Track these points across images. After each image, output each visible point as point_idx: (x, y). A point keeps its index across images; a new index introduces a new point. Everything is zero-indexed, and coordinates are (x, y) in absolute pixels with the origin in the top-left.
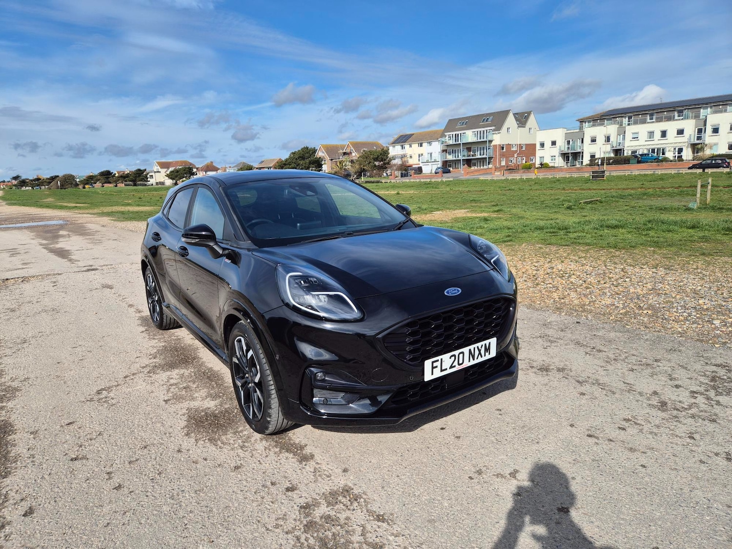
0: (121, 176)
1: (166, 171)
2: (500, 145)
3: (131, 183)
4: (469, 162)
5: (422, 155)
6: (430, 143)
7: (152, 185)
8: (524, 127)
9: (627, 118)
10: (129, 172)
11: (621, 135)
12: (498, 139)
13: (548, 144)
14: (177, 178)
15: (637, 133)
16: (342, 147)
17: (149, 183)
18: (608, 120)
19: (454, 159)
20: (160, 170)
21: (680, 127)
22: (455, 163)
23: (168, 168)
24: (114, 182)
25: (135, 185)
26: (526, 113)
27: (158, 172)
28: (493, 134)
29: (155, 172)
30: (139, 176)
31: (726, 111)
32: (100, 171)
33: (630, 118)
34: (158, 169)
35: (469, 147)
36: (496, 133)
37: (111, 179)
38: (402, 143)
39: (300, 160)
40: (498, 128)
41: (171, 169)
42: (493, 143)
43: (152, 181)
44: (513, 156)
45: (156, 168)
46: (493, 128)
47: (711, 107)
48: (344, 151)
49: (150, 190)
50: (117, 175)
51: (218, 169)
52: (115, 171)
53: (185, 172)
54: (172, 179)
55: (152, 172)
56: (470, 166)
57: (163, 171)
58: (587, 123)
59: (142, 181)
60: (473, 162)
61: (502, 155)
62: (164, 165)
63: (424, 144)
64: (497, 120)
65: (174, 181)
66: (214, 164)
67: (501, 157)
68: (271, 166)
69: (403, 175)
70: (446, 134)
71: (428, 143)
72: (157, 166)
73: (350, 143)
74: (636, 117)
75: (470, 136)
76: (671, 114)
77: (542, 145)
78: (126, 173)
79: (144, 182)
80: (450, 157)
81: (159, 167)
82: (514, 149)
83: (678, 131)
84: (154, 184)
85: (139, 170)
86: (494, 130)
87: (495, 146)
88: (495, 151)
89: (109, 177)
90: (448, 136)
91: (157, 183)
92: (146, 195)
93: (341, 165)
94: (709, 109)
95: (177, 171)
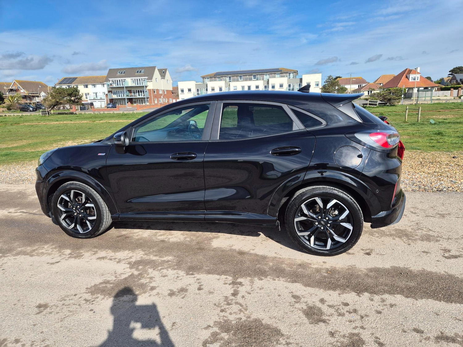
2: (153, 90)
4: (131, 100)
5: (88, 94)
6: (94, 85)
8: (164, 79)
9: (228, 78)
11: (227, 88)
12: (151, 85)
13: (186, 91)
15: (236, 87)
16: (8, 85)
18: (218, 78)
19: (119, 97)
21: (257, 84)
22: (120, 101)
26: (164, 69)
28: (147, 81)
31: (275, 77)
33: (230, 78)
35: (130, 90)
36: (149, 81)
38: (68, 84)
40: (150, 78)
42: (148, 88)
44: (161, 98)
46: (147, 77)
47: (269, 75)
48: (10, 88)
56: (132, 103)
58: (207, 79)
60: (134, 100)
61: (155, 97)
63: (89, 86)
64: (149, 72)
67: (154, 98)
69: (82, 109)
70: (110, 79)
71: (92, 85)
73: (16, 81)
74: (233, 77)
75: (129, 82)
76: (250, 77)
77: (182, 91)
80: (115, 97)
82: (161, 93)
83: (256, 86)
86: (147, 79)
87: (149, 90)
88: (150, 93)
90: (111, 81)
93: (13, 99)
94: (268, 75)
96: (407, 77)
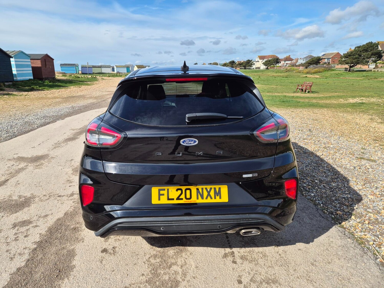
0: (239, 64)
1: (262, 61)
3: (243, 67)
7: (254, 69)
10: (243, 62)
14: (268, 65)
17: (252, 67)
20: (259, 60)
23: (264, 59)
24: (235, 67)
25: (245, 69)
27: (258, 62)
29: (256, 62)
30: (248, 64)
32: (230, 61)
34: (258, 60)
37: (234, 66)
39: (363, 52)
41: (265, 60)
43: (254, 67)
45: (257, 59)
49: (253, 72)
50: (237, 63)
51: (293, 60)
52: (236, 61)
53: (274, 61)
54: (266, 65)
55: (254, 62)
57: (260, 61)
59: (249, 66)
62: (262, 58)
65: (267, 67)
66: (291, 57)
68: (330, 57)
72: (258, 58)
78: (242, 62)
79: (250, 67)
81: (259, 59)
84: (255, 68)
85: (249, 60)
89: (233, 64)
91: (256, 68)
92: (250, 75)
95: (270, 61)
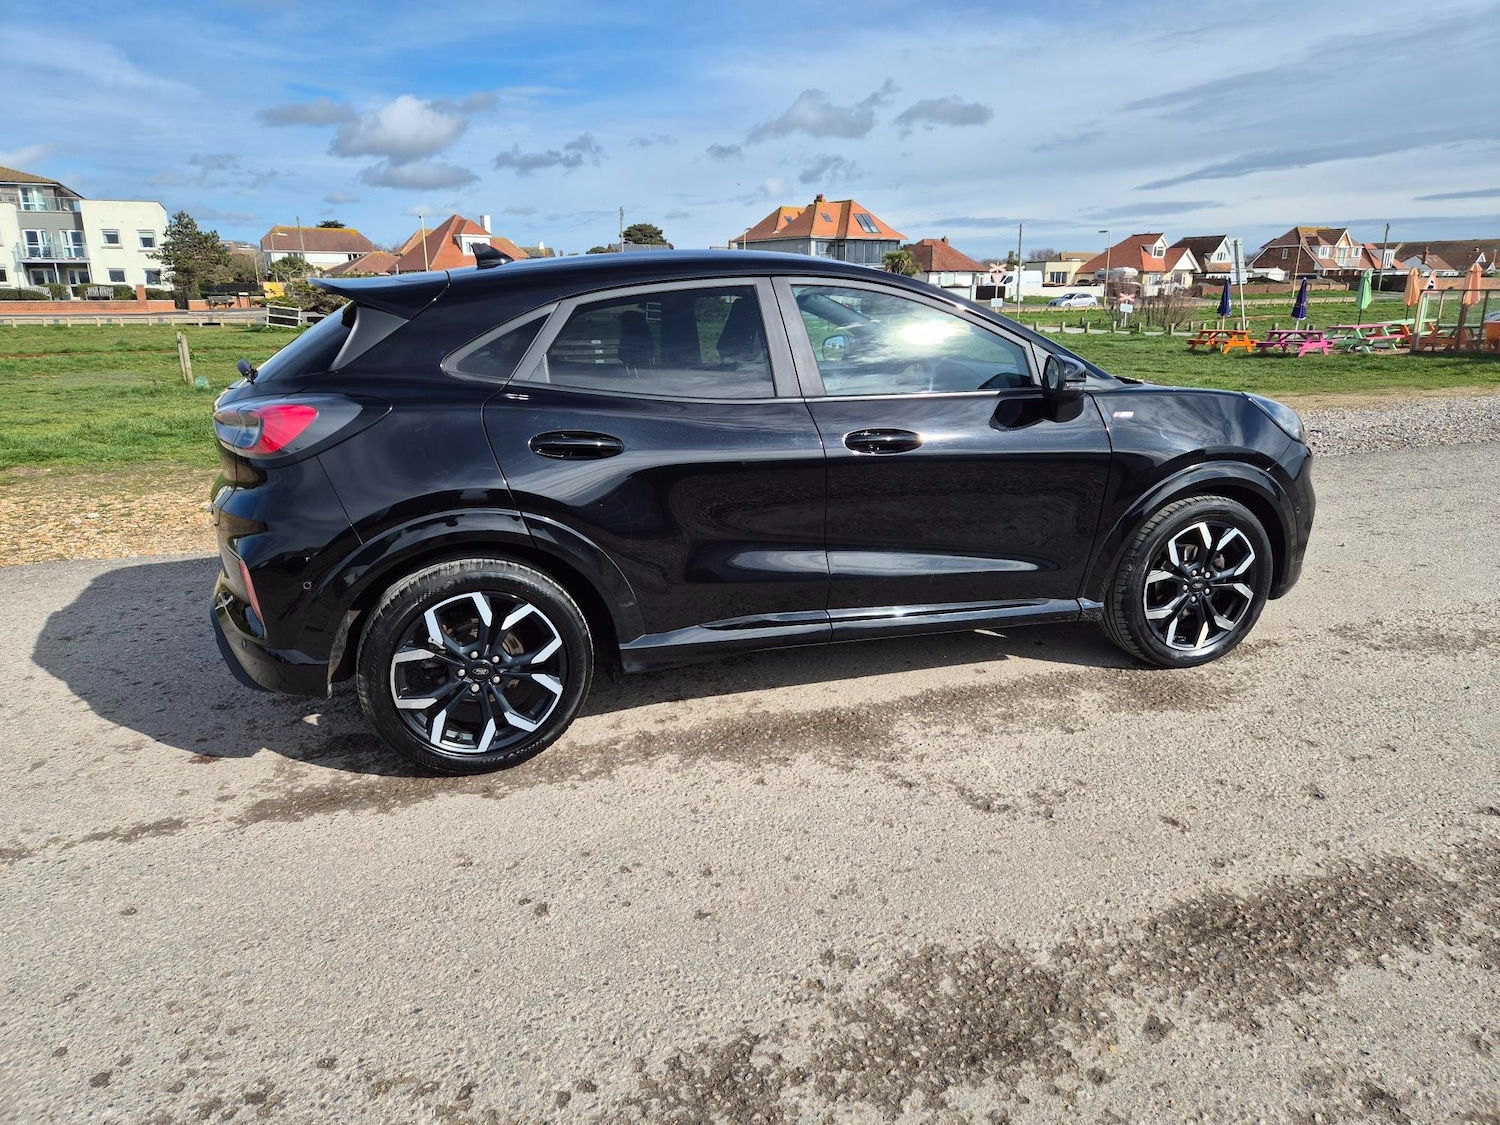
96: (455, 241)
